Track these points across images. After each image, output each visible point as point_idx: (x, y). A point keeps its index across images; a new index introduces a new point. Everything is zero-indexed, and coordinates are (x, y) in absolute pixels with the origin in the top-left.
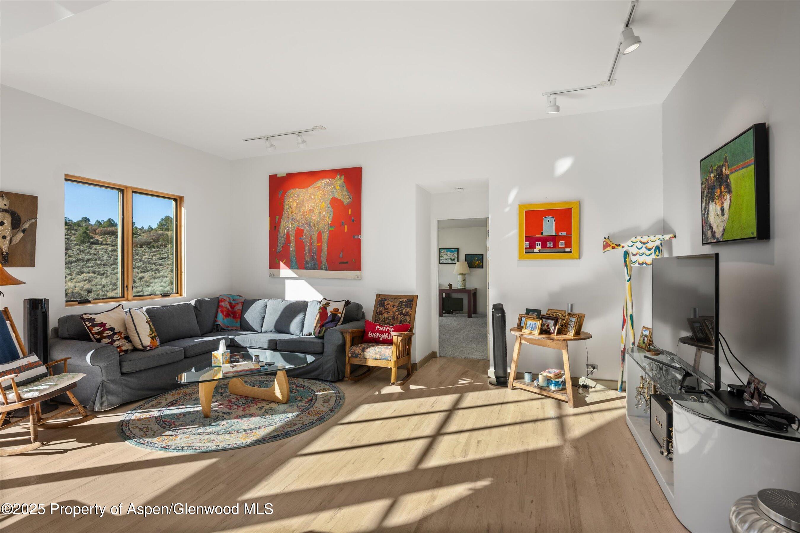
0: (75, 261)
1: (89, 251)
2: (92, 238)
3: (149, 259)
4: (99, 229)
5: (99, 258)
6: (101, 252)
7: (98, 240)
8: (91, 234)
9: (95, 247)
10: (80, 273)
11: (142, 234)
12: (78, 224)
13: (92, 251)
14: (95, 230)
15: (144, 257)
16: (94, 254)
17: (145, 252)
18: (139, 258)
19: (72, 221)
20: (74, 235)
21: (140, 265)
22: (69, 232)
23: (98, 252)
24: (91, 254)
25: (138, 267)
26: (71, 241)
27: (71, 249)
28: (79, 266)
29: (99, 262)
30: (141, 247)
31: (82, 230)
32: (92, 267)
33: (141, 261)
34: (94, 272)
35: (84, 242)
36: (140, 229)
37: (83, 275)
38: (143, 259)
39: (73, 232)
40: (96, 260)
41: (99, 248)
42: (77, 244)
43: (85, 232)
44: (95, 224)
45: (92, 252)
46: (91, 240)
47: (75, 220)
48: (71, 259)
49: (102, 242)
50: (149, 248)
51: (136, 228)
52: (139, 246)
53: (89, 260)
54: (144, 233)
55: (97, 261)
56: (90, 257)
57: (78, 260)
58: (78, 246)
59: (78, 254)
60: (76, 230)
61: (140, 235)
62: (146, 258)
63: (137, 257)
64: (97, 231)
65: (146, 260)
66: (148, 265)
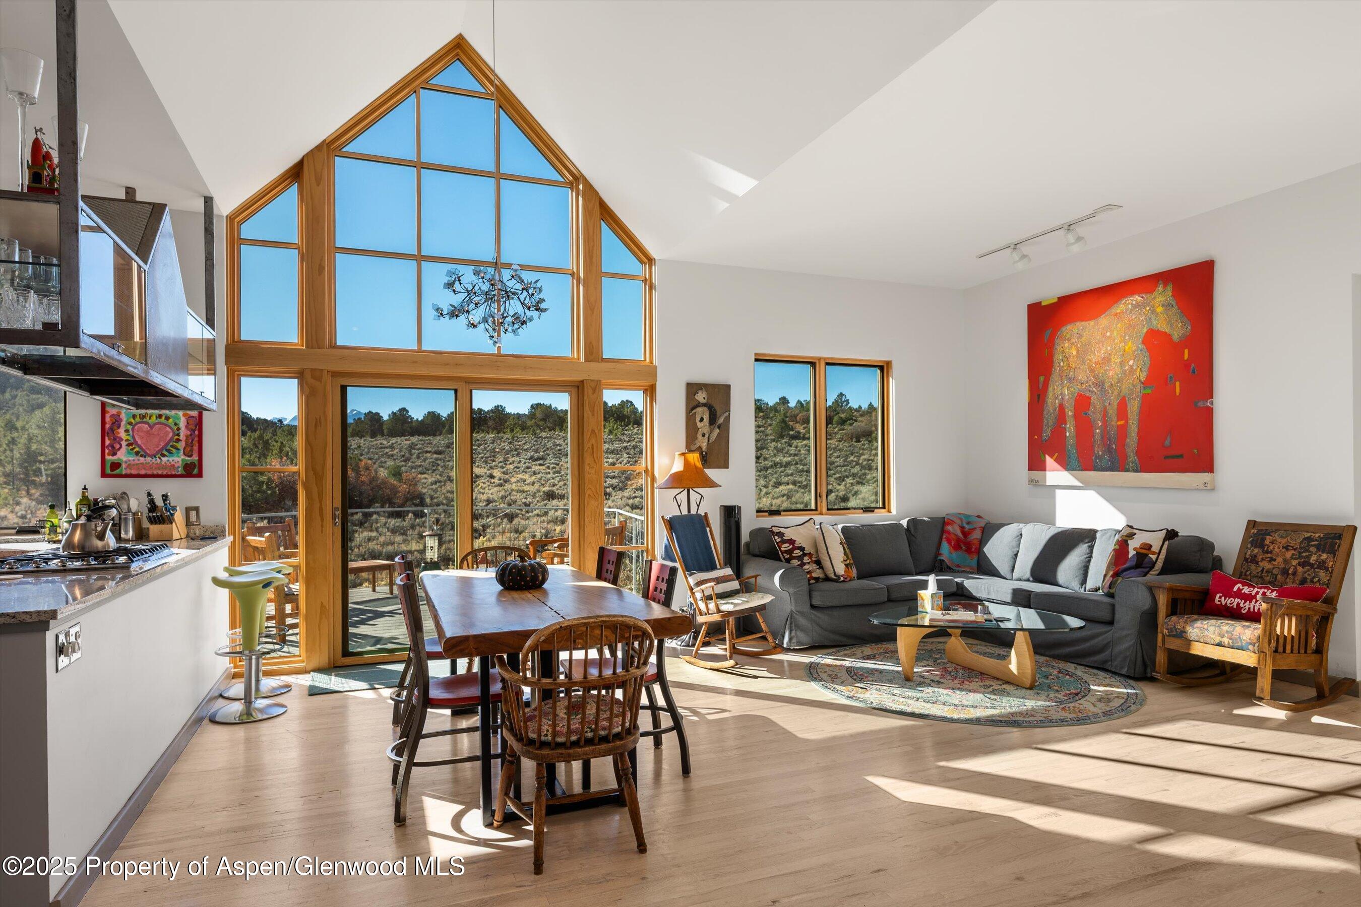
0: (772, 467)
1: (788, 450)
2: (792, 429)
3: (869, 460)
4: (801, 415)
5: (801, 461)
6: (803, 452)
7: (799, 432)
8: (791, 423)
9: (795, 442)
10: (778, 484)
11: (860, 419)
12: (774, 409)
13: (792, 450)
14: (795, 416)
15: (862, 457)
16: (795, 455)
17: (863, 449)
18: (855, 459)
19: (767, 404)
20: (771, 425)
21: (856, 471)
22: (764, 422)
23: (800, 451)
24: (790, 455)
25: (853, 474)
26: (767, 435)
27: (767, 448)
28: (776, 473)
29: (801, 467)
30: (858, 441)
31: (779, 417)
32: (792, 475)
33: (857, 464)
34: (794, 483)
35: (782, 436)
36: (856, 410)
37: (781, 487)
38: (861, 461)
39: (769, 421)
40: (797, 464)
41: (800, 444)
42: (773, 440)
43: (783, 421)
44: (796, 407)
45: (791, 452)
46: (791, 433)
47: (771, 404)
48: (766, 462)
49: (804, 435)
50: (870, 442)
51: (850, 408)
52: (854, 440)
53: (788, 464)
54: (862, 416)
55: (798, 466)
56: (789, 459)
57: (775, 465)
58: (774, 443)
59: (775, 455)
60: (772, 418)
61: (856, 421)
62: (865, 460)
63: (852, 458)
64: (798, 418)
65: (865, 463)
66: (867, 471)
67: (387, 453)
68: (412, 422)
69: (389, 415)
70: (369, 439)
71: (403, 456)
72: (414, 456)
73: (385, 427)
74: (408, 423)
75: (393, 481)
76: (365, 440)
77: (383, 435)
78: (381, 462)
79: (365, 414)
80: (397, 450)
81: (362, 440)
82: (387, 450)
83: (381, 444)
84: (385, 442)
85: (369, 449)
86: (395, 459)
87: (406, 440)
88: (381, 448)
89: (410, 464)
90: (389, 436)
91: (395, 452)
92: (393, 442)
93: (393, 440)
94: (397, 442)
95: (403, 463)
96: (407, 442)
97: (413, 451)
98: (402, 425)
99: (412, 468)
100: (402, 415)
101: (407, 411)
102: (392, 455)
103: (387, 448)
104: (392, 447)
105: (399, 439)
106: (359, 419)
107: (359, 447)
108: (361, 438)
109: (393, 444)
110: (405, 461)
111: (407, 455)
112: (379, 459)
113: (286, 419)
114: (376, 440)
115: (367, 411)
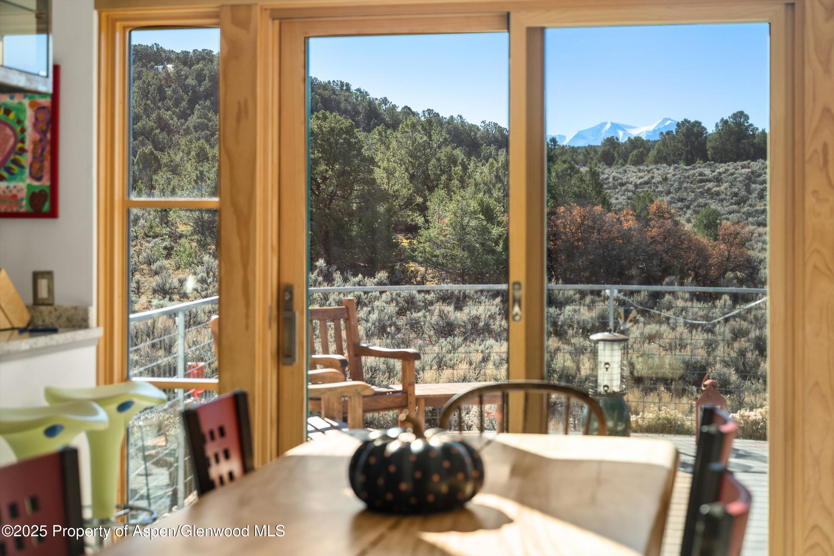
67: (709, 189)
68: (754, 135)
69: (717, 126)
70: (683, 166)
71: (736, 195)
72: (754, 195)
73: (709, 145)
74: (747, 137)
75: (703, 239)
76: (676, 168)
77: (705, 159)
78: (699, 206)
79: (678, 124)
80: (726, 185)
81: (672, 168)
82: (710, 185)
83: (701, 174)
84: (707, 171)
85: (681, 183)
86: (722, 200)
87: (743, 167)
88: (701, 181)
89: (746, 209)
90: (716, 161)
91: (722, 188)
92: (721, 170)
93: (721, 168)
94: (727, 170)
95: (735, 207)
96: (744, 171)
97: (753, 186)
98: (738, 140)
99: (749, 214)
100: (739, 125)
101: (747, 117)
102: (718, 194)
103: (709, 181)
104: (718, 180)
105: (730, 166)
106: (668, 133)
107: (665, 179)
108: (670, 165)
109: (720, 174)
110: (738, 203)
111: (743, 193)
112: (695, 199)
113: (563, 137)
114: (694, 168)
115: (680, 120)
